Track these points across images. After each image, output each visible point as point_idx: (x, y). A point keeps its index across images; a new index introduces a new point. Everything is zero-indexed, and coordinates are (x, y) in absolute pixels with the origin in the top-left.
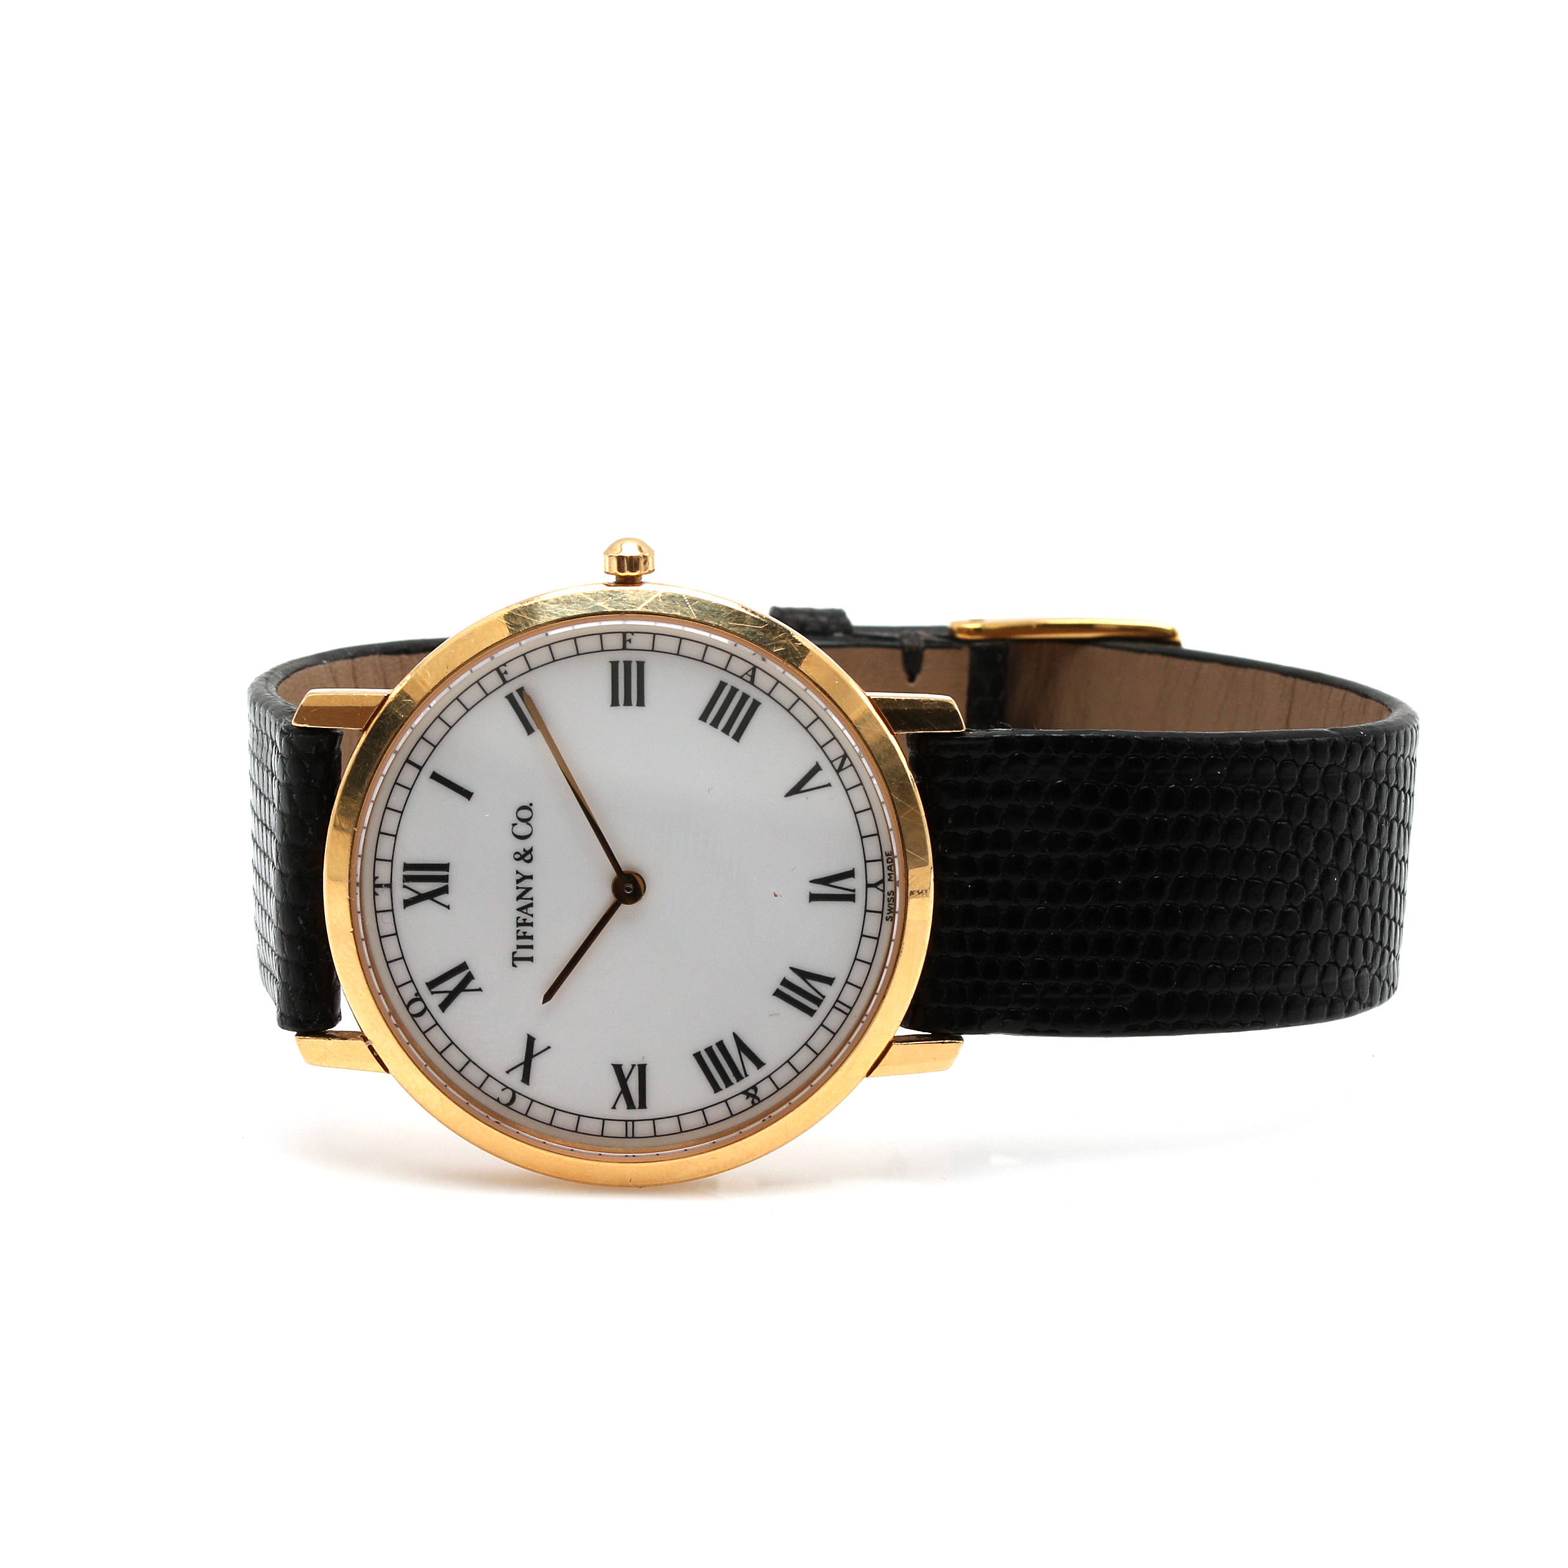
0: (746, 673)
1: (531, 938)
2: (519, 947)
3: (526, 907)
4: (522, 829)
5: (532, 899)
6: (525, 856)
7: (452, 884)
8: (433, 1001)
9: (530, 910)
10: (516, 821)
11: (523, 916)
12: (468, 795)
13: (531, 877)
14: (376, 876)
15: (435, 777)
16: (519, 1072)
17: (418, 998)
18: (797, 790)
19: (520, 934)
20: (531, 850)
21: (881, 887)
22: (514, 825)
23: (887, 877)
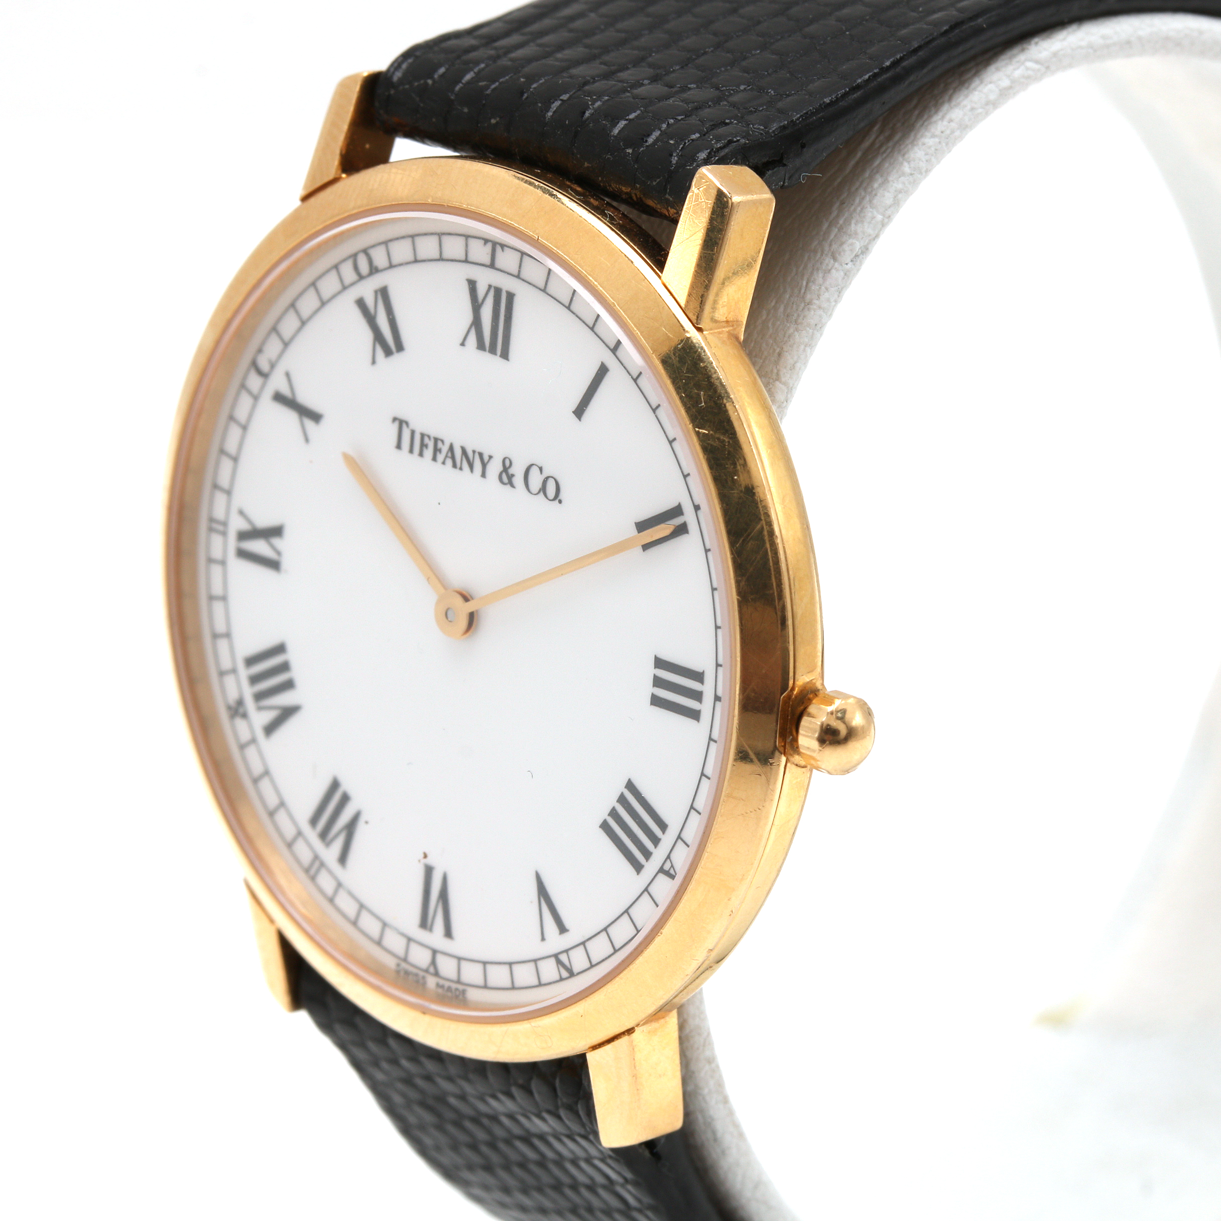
0: (672, 866)
1: (421, 454)
2: (413, 433)
3: (453, 458)
4: (536, 480)
5: (461, 469)
6: (506, 476)
7: (486, 356)
8: (367, 290)
9: (449, 462)
10: (545, 474)
11: (445, 449)
12: (579, 412)
13: (483, 475)
14: (505, 248)
15: (603, 371)
16: (285, 391)
17: (374, 270)
18: (542, 892)
19: (426, 440)
20: (512, 486)
21: (432, 970)
22: (541, 469)
23: (441, 982)
